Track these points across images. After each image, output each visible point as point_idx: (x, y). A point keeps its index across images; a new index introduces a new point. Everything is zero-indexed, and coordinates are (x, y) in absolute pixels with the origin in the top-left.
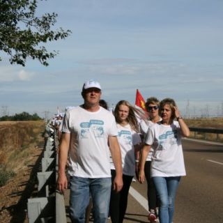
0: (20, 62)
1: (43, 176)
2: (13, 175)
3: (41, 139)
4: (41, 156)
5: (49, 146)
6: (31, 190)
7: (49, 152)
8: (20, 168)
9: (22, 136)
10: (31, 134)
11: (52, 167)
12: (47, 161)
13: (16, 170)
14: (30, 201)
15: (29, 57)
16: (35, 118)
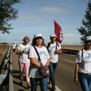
0: (3, 33)
1: (8, 55)
2: (2, 55)
3: (8, 48)
4: (8, 51)
5: (9, 49)
6: (5, 58)
7: (9, 50)
9: (4, 47)
10: (6, 47)
12: (9, 52)
13: (3, 54)
14: (5, 60)
16: (7, 44)
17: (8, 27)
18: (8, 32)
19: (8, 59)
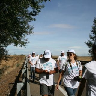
0: (21, 47)
1: (25, 66)
2: (20, 65)
3: (25, 59)
4: (25, 62)
6: (22, 68)
7: (26, 61)
8: (21, 64)
9: (22, 58)
10: (23, 58)
11: (27, 64)
12: (26, 63)
15: (23, 46)
16: (24, 55)
17: (25, 41)
18: (25, 46)
19: (25, 69)
